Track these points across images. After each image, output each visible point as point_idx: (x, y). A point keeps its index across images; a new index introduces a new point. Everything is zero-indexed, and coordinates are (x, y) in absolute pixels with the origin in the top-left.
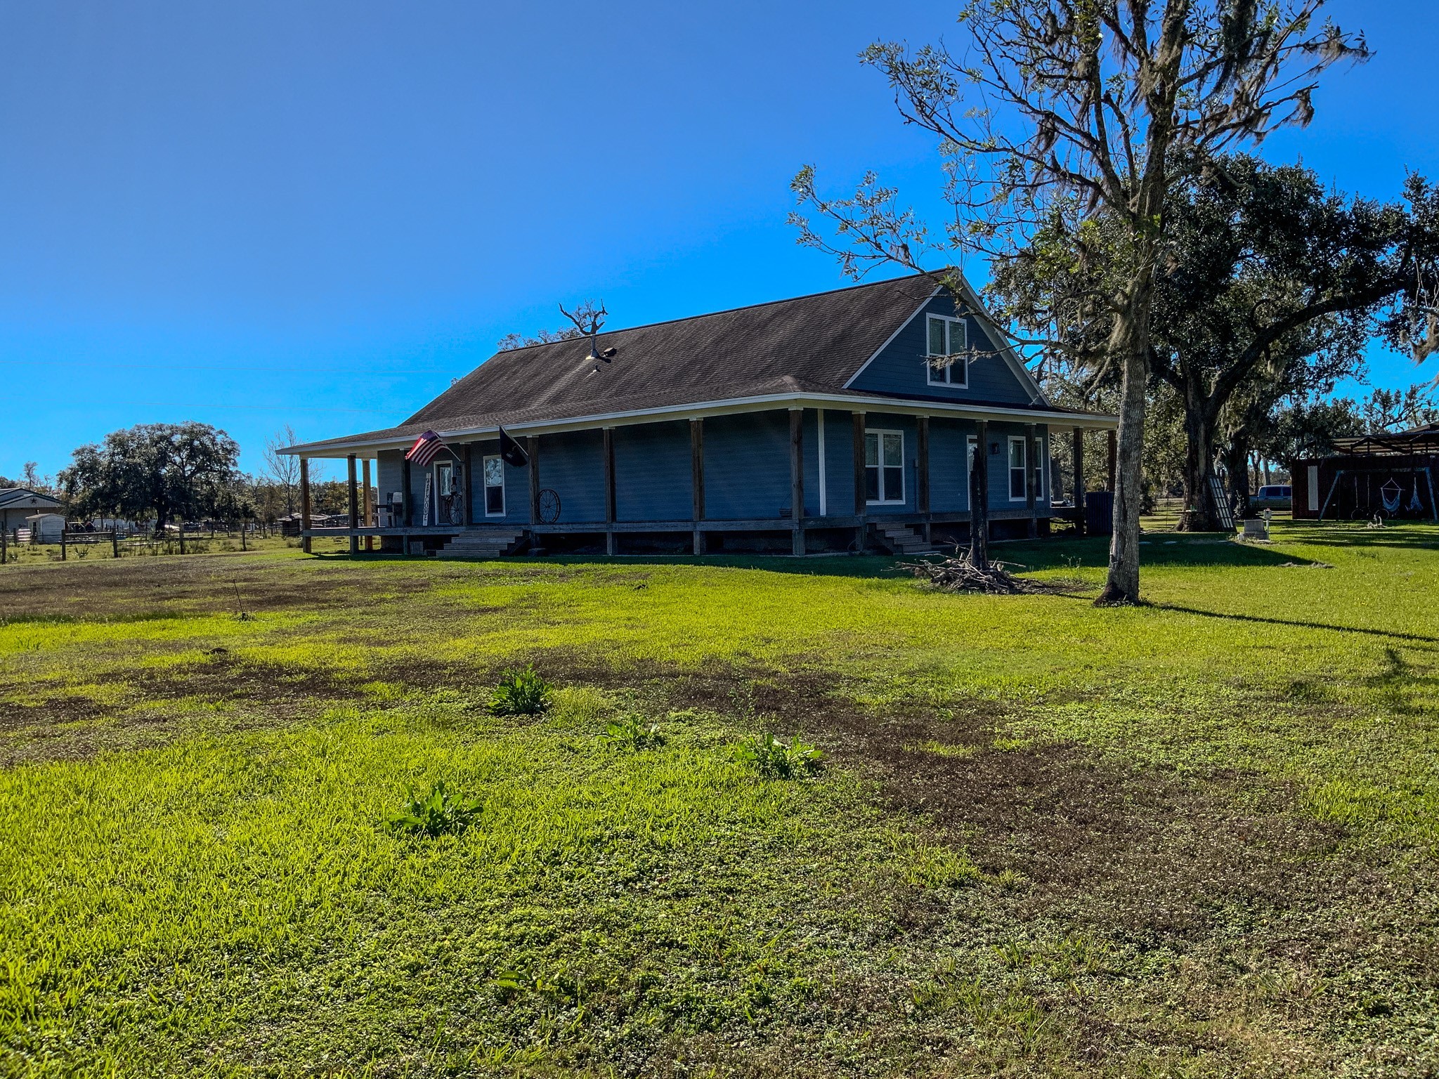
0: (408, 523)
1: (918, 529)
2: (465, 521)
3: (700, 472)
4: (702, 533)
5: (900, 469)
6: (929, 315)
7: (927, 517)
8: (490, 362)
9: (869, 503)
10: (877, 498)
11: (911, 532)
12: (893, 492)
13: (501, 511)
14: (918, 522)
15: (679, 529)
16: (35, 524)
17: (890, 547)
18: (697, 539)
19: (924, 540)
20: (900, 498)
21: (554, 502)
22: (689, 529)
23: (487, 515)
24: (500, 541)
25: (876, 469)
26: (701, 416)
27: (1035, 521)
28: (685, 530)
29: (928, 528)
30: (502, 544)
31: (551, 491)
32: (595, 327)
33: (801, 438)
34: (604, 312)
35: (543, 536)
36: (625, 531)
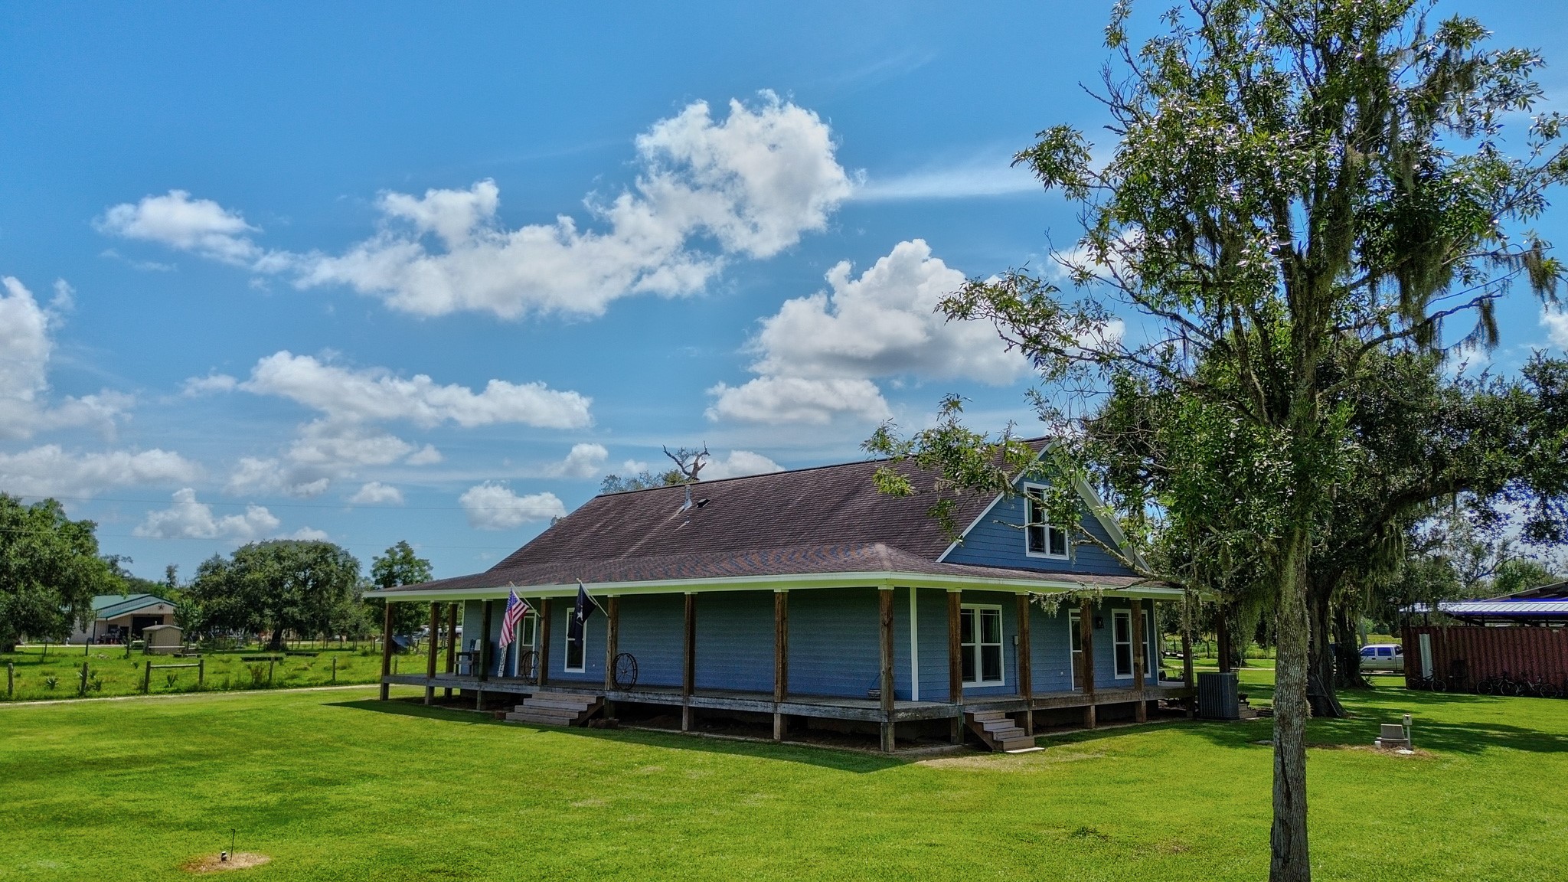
0: (484, 678)
1: (1018, 718)
2: (539, 681)
3: (783, 647)
4: (783, 715)
5: (998, 647)
6: (1027, 485)
7: (1029, 704)
8: (588, 506)
9: (965, 685)
10: (973, 679)
11: (1011, 723)
12: (991, 672)
13: (581, 667)
14: (1019, 710)
15: (760, 709)
16: (151, 635)
17: (990, 744)
18: (777, 722)
19: (1027, 734)
20: (998, 678)
21: (631, 668)
22: (770, 710)
23: (567, 670)
24: (572, 706)
25: (973, 647)
26: (786, 588)
27: (1144, 704)
28: (765, 710)
29: (1030, 717)
30: (573, 711)
31: (629, 656)
32: (697, 468)
33: (891, 620)
34: (706, 453)
35: (616, 703)
36: (702, 706)
